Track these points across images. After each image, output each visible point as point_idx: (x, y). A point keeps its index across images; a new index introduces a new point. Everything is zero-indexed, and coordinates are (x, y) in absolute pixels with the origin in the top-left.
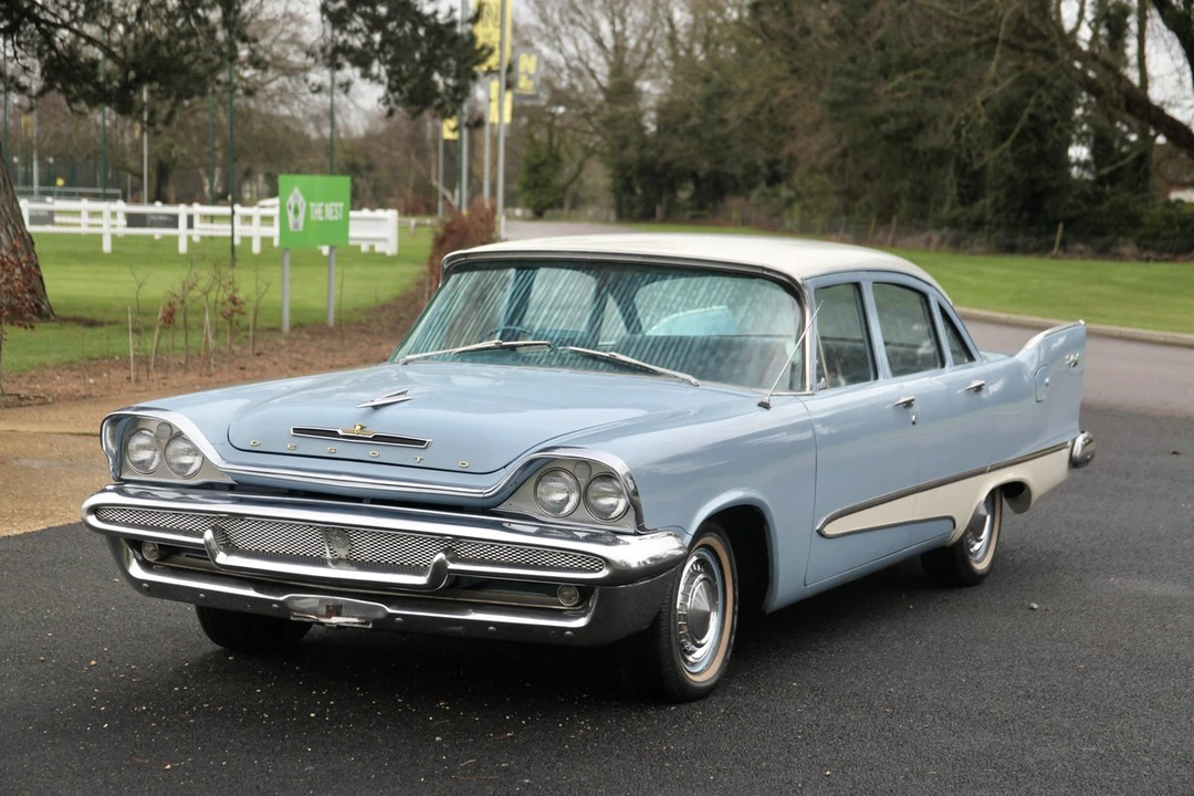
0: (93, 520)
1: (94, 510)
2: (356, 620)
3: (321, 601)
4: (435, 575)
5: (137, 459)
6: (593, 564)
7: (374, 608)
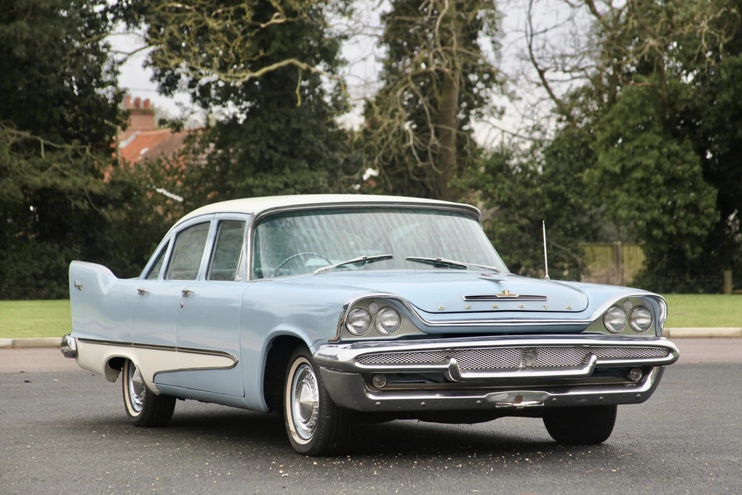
0: (358, 365)
1: (357, 358)
2: (535, 402)
3: (509, 394)
4: (592, 367)
5: (356, 327)
6: (664, 353)
7: (542, 395)
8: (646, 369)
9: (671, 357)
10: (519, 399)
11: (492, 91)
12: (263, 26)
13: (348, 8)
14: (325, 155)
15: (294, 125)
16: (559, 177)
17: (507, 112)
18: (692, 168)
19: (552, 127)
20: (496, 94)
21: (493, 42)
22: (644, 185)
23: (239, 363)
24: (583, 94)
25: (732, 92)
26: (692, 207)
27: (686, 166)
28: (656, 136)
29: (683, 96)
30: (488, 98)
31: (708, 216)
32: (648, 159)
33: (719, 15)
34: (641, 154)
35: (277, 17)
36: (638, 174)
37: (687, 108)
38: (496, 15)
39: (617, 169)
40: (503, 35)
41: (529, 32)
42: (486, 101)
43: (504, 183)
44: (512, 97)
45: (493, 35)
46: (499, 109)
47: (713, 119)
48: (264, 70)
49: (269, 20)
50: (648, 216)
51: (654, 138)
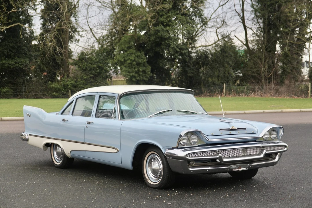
1: (187, 155)
2: (245, 168)
3: (236, 166)
4: (264, 155)
5: (183, 142)
6: (283, 147)
7: (246, 165)
8: (276, 154)
9: (286, 149)
10: (240, 168)
11: (76, 34)
12: (8, 12)
13: (35, 8)
14: (28, 53)
15: (19, 45)
16: (101, 61)
17: (80, 40)
18: (144, 60)
19: (97, 46)
20: (77, 35)
21: (76, 19)
22: (130, 65)
23: (120, 152)
24: (106, 37)
25: (154, 37)
26: (144, 72)
27: (142, 60)
28: (134, 50)
29: (141, 38)
30: (74, 36)
31: (148, 74)
32: (132, 57)
33: (153, 15)
34: (130, 56)
35: (14, 10)
36: (129, 62)
37: (143, 42)
38: (76, 11)
39: (123, 60)
40: (79, 18)
41: (87, 17)
42: (73, 37)
43: (85, 63)
44: (81, 36)
45: (76, 17)
46: (77, 40)
47: (150, 46)
48: (10, 26)
49: (11, 10)
50: (131, 74)
51: (133, 50)
